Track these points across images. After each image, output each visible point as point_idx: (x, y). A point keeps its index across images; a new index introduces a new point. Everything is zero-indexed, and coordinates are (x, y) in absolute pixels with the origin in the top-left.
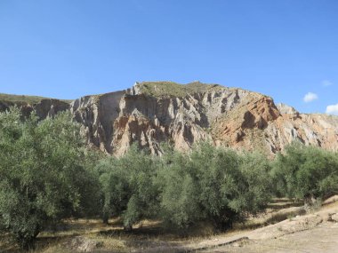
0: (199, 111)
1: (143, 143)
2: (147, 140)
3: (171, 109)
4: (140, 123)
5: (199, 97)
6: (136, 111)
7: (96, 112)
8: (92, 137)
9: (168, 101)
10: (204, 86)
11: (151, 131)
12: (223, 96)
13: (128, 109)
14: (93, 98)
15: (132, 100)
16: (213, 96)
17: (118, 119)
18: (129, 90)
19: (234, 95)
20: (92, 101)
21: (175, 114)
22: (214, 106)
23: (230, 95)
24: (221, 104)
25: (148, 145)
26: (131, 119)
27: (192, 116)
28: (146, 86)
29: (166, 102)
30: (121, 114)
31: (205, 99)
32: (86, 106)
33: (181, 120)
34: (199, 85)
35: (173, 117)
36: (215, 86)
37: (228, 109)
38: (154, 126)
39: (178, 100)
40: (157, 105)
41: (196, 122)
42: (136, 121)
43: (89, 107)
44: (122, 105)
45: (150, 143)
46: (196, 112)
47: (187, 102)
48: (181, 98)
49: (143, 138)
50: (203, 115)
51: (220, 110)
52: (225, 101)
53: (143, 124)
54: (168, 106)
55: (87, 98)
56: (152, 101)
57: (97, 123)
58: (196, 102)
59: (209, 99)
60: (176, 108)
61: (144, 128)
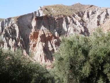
0: (83, 25)
1: (50, 49)
2: (52, 47)
3: (64, 25)
4: (47, 36)
5: (81, 15)
6: (43, 28)
7: (17, 29)
8: (17, 46)
9: (62, 19)
10: (83, 6)
11: (54, 40)
12: (98, 14)
13: (38, 27)
14: (13, 19)
15: (40, 20)
16: (90, 13)
17: (32, 34)
18: (35, 12)
19: (105, 13)
20: (13, 21)
21: (67, 28)
22: (92, 21)
23: (102, 13)
24: (97, 19)
25: (53, 50)
26: (41, 33)
27: (79, 29)
28: (46, 9)
29: (61, 20)
30: (33, 30)
31: (85, 16)
32: (10, 25)
33: (72, 32)
34: (79, 6)
35: (66, 30)
36: (91, 6)
37: (101, 23)
38: (55, 38)
39: (68, 18)
40: (55, 22)
41: (82, 33)
42: (44, 35)
43: (12, 26)
44: (34, 24)
45: (55, 48)
46: (81, 26)
47: (74, 19)
48: (70, 17)
49: (50, 46)
50: (85, 28)
51: (96, 24)
52: (99, 17)
53: (49, 36)
54: (62, 23)
55: (9, 19)
56: (52, 19)
57: (19, 37)
58: (80, 18)
59: (88, 16)
60: (68, 23)
61: (50, 39)
